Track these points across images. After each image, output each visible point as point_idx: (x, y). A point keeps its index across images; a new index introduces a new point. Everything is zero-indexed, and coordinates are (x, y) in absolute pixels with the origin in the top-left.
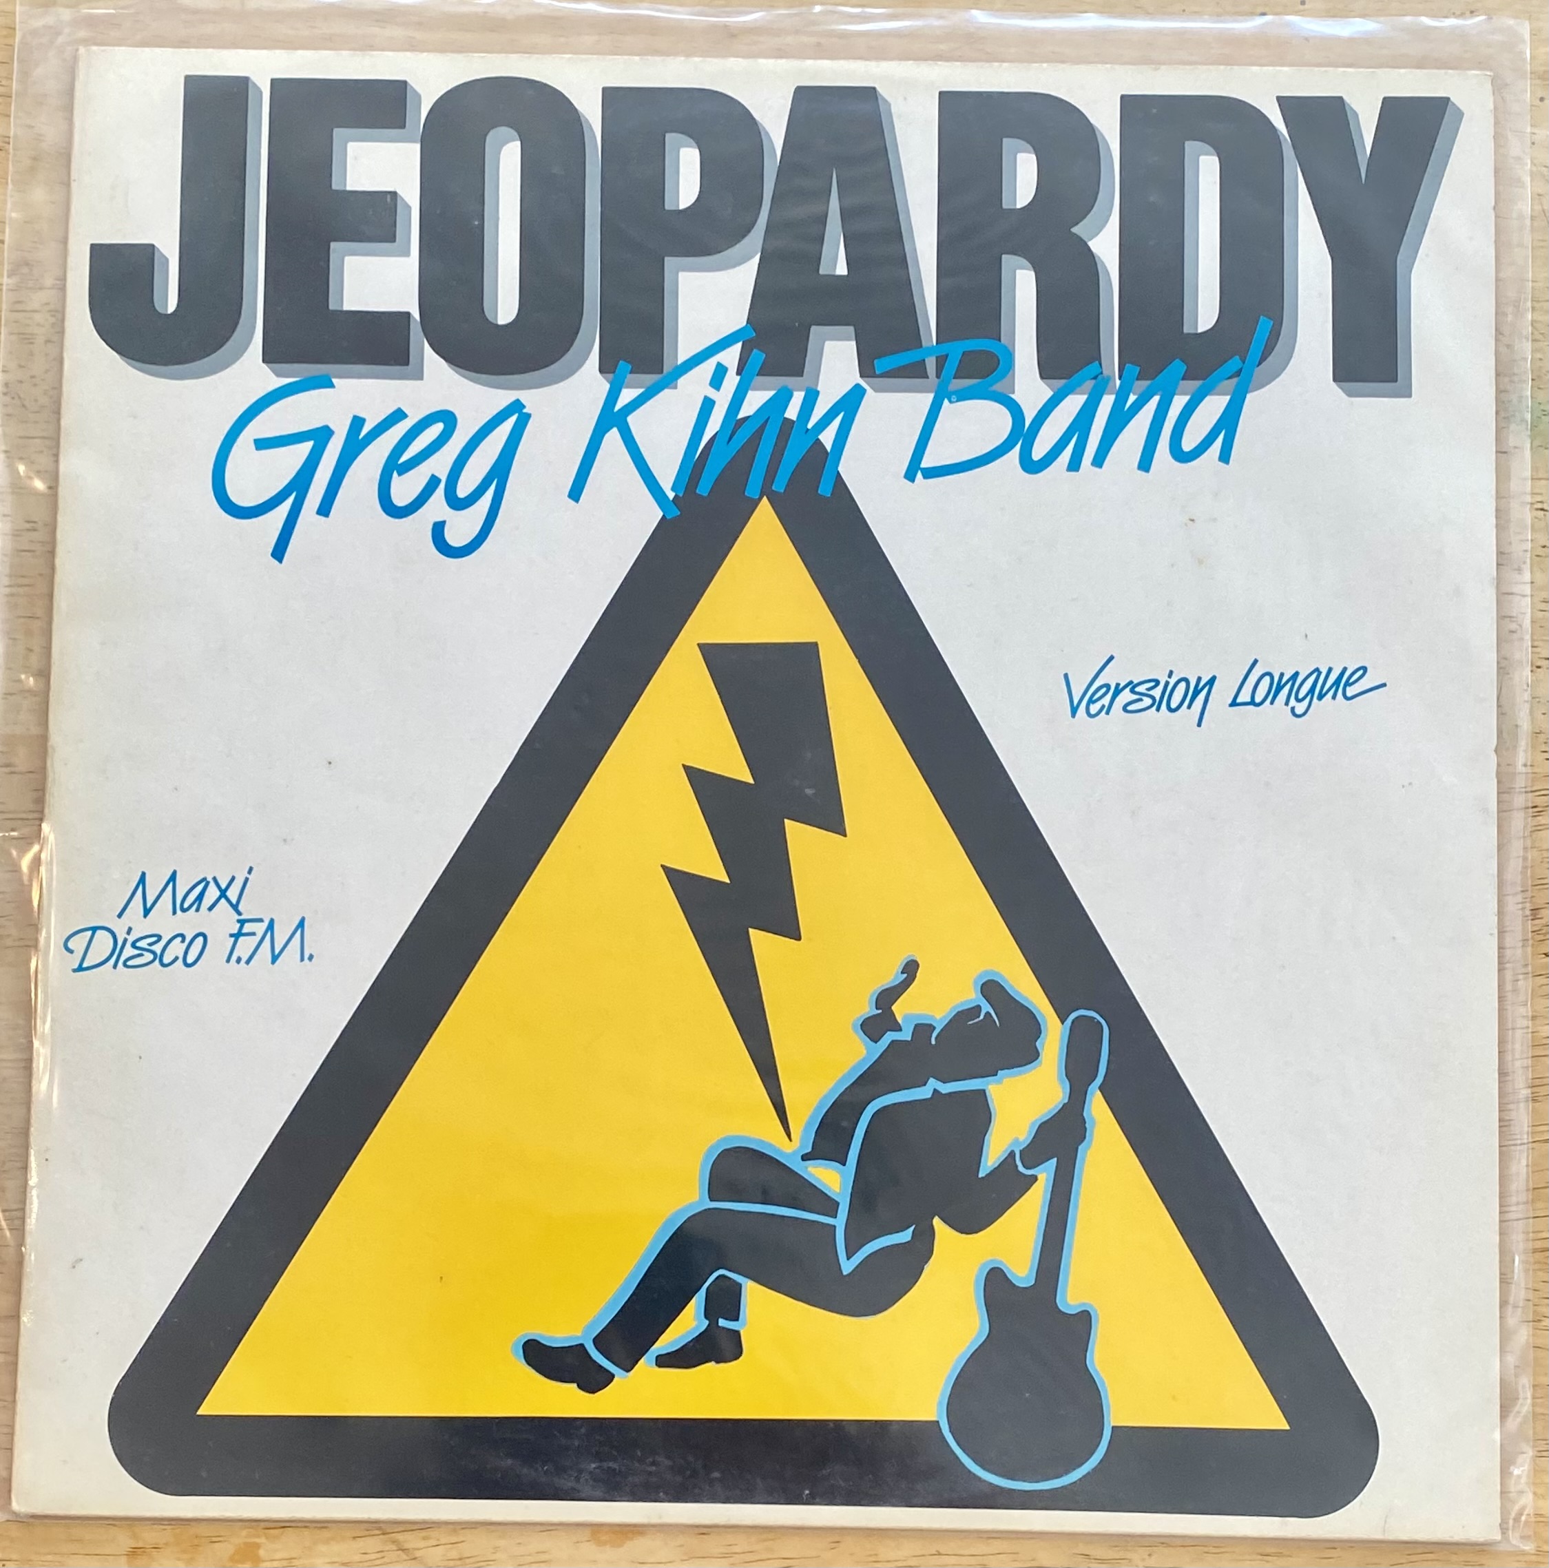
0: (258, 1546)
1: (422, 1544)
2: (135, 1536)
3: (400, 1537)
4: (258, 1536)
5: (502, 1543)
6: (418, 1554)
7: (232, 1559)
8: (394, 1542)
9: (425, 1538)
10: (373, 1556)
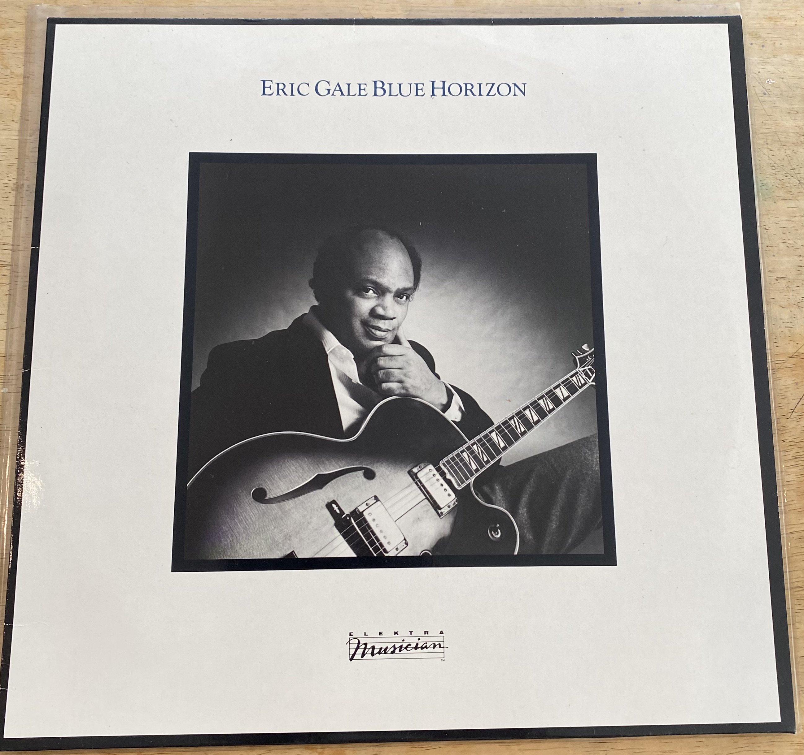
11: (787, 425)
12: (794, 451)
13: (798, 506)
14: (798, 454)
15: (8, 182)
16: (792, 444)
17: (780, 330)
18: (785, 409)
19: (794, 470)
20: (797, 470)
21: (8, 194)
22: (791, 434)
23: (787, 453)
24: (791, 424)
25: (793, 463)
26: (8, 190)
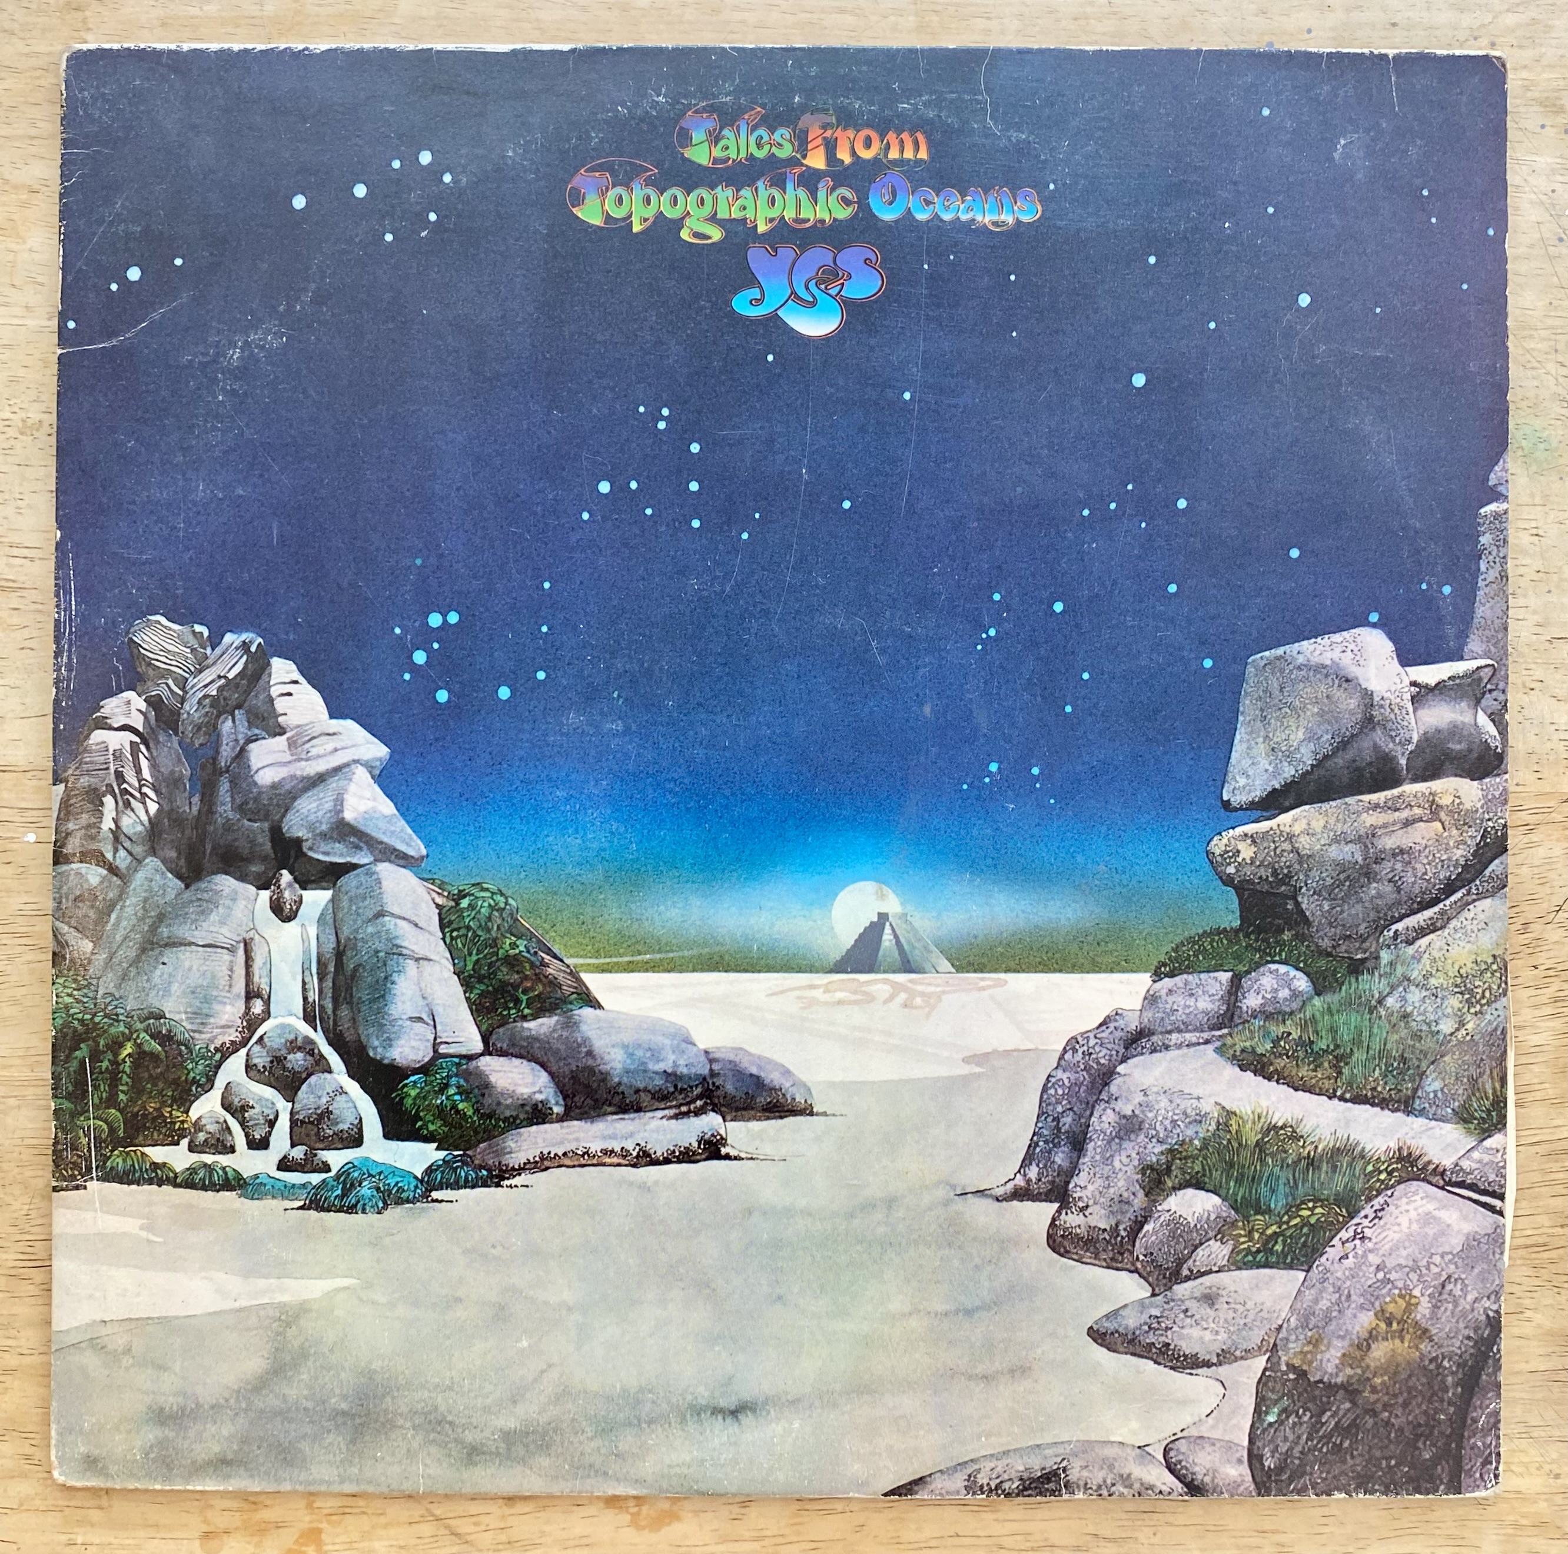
0: (319, 1531)
1: (472, 1529)
2: (206, 1521)
3: (452, 1522)
4: (321, 1522)
5: (547, 1528)
6: (469, 1538)
7: (296, 1542)
8: (447, 1527)
9: (476, 1524)
10: (427, 1540)
11: (1546, 936)
12: (1555, 987)
13: (1551, 1093)
14: (1561, 994)
15: (12, 416)
16: (1551, 973)
17: (1549, 745)
18: (1545, 905)
19: (1550, 1024)
20: (1557, 1023)
21: (12, 442)
22: (1552, 954)
23: (1539, 992)
24: (1554, 935)
25: (1549, 1010)
26: (11, 432)
